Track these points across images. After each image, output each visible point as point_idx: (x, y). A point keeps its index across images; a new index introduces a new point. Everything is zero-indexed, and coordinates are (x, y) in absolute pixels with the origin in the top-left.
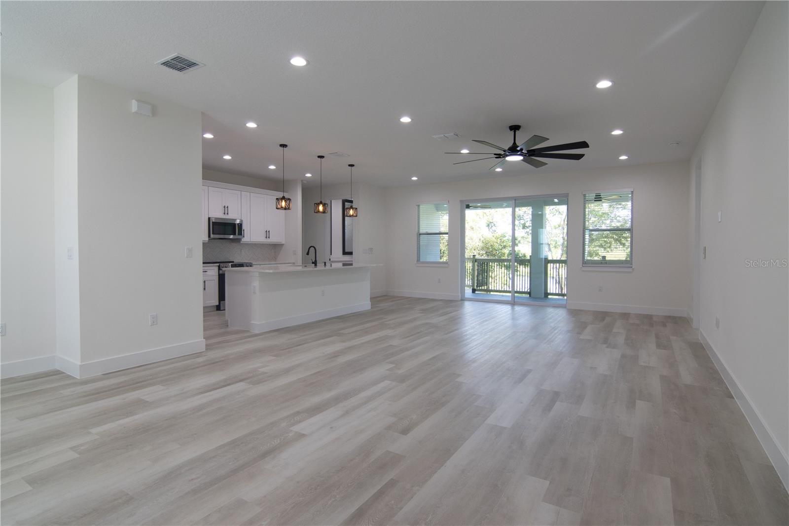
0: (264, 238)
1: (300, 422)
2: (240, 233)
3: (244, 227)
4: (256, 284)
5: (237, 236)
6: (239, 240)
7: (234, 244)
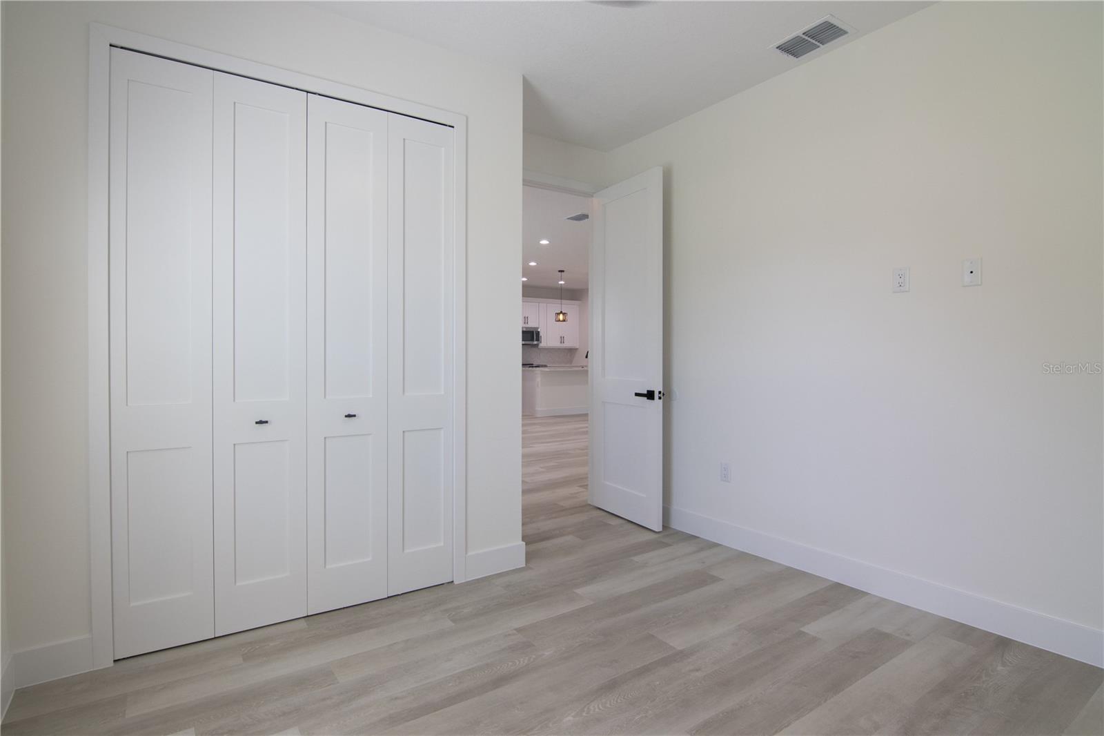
0: (559, 343)
1: (555, 518)
2: (538, 339)
3: (541, 334)
4: (539, 379)
5: (535, 343)
6: (537, 345)
7: (534, 349)
